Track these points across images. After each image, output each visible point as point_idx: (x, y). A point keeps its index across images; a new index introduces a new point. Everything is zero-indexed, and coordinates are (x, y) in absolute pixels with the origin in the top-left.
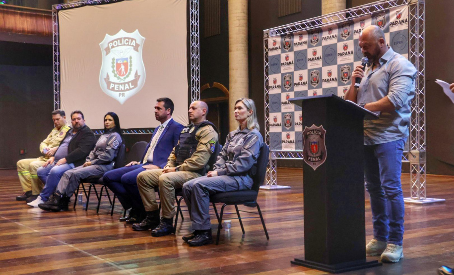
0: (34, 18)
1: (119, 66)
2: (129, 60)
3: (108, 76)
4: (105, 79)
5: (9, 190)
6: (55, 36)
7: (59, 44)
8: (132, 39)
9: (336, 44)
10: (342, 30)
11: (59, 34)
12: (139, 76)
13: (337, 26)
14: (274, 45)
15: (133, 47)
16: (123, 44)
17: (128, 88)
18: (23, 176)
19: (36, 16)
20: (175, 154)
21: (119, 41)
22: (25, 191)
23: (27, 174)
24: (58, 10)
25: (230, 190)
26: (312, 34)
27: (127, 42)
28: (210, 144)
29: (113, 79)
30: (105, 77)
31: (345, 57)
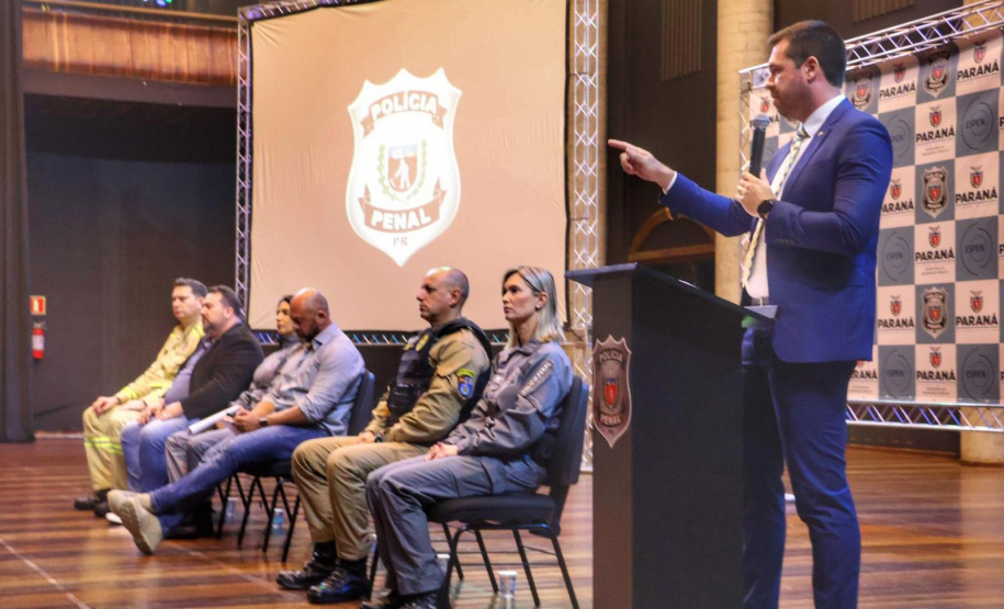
0: (207, 40)
1: (394, 164)
2: (420, 150)
3: (367, 192)
4: (361, 200)
5: (59, 484)
6: (244, 88)
7: (251, 108)
8: (429, 95)
9: (913, 109)
10: (929, 71)
11: (251, 83)
12: (444, 193)
13: (916, 58)
14: (763, 110)
15: (430, 117)
16: (406, 107)
17: (417, 224)
18: (96, 450)
19: (211, 35)
20: (389, 401)
21: (396, 99)
22: (97, 487)
23: (103, 446)
24: (251, 22)
25: (470, 493)
26: (856, 81)
27: (416, 101)
28: (459, 378)
29: (378, 200)
30: (361, 194)
31: (933, 145)
